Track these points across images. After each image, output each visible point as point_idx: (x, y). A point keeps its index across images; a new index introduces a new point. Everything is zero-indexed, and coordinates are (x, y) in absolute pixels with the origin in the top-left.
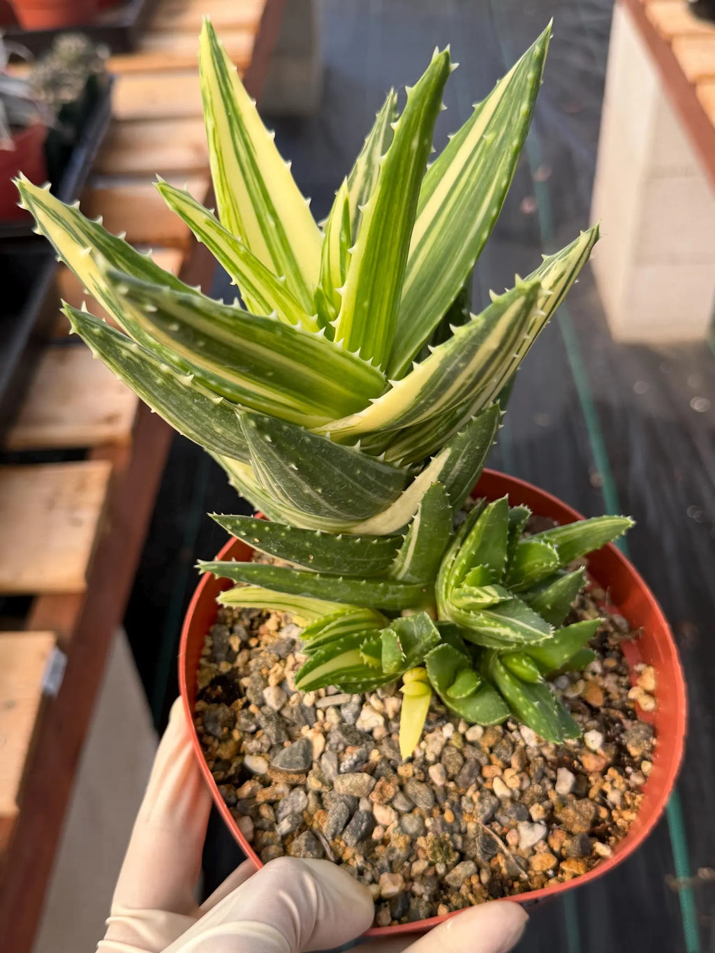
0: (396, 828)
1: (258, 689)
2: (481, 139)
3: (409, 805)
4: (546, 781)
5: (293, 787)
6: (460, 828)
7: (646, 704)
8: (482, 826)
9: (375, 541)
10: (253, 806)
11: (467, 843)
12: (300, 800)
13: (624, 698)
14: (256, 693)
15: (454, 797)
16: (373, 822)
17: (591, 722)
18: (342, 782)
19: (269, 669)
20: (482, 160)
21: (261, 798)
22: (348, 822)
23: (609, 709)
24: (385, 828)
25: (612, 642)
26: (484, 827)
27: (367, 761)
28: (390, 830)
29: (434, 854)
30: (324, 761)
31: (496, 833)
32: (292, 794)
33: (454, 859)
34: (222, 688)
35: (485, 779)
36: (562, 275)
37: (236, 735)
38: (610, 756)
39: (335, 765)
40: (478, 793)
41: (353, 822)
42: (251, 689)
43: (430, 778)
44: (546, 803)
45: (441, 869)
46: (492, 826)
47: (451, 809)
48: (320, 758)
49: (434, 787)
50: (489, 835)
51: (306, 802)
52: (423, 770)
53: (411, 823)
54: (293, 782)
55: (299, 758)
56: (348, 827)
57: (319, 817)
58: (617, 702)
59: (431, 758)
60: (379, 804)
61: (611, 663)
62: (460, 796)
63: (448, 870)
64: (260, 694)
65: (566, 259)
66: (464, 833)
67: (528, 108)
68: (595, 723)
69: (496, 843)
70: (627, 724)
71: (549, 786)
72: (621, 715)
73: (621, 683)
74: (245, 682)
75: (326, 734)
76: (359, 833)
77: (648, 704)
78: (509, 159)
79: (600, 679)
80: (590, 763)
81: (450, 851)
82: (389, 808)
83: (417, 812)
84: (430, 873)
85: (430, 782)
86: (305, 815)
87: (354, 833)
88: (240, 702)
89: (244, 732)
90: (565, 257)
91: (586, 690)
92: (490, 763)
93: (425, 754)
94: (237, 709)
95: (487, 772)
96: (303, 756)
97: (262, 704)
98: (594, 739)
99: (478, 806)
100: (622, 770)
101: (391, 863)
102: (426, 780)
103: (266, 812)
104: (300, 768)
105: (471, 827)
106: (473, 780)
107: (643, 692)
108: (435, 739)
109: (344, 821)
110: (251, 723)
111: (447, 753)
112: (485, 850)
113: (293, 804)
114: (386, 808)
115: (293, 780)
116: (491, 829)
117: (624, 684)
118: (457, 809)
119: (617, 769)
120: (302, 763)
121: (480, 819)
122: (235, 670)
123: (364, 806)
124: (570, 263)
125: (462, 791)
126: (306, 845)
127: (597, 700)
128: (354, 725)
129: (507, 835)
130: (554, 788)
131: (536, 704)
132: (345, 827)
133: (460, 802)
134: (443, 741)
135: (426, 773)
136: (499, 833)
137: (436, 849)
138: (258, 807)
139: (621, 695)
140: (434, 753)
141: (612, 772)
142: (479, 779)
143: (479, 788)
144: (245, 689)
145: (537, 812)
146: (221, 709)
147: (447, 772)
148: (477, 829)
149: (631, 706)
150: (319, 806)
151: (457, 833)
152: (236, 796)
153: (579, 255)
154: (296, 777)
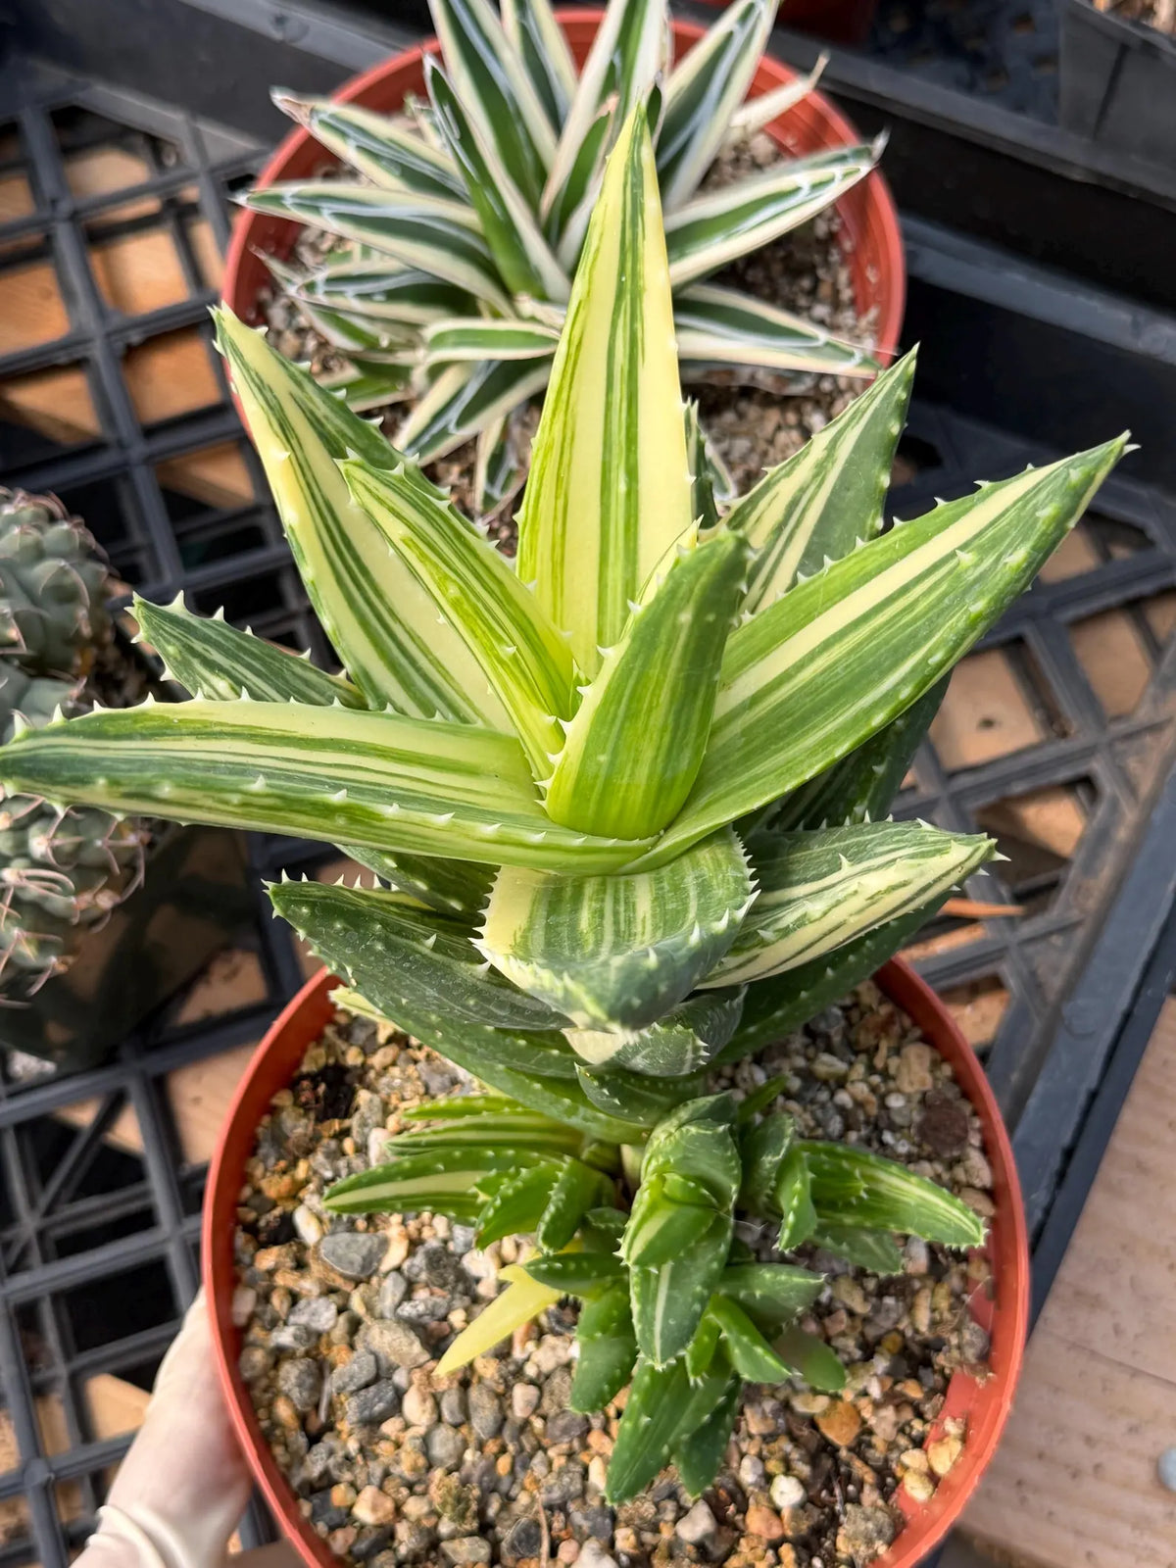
0: (414, 1438)
1: (370, 1121)
2: (952, 555)
3: (459, 1418)
4: (670, 1505)
5: (330, 1291)
6: (509, 1491)
7: (912, 1488)
8: (538, 1507)
9: (555, 1052)
10: (264, 1283)
11: (504, 1515)
12: (323, 1315)
13: (894, 1455)
14: (364, 1124)
15: (528, 1443)
16: (396, 1406)
17: (800, 1463)
18: (382, 1333)
19: (403, 1099)
20: (944, 587)
21: (280, 1280)
22: (367, 1386)
23: (855, 1457)
24: (407, 1426)
25: (940, 1359)
26: (541, 1510)
27: (445, 1318)
28: (412, 1432)
29: (444, 1504)
30: (388, 1283)
31: (550, 1528)
32: (322, 1301)
33: (467, 1527)
34: (324, 1092)
35: (586, 1447)
36: (904, 884)
37: (301, 1170)
38: (795, 1530)
39: (397, 1299)
40: (563, 1460)
41: (372, 1389)
42: (362, 1116)
43: (511, 1397)
44: (648, 1537)
45: (445, 1527)
46: (553, 1515)
47: (514, 1458)
48: (386, 1274)
49: (509, 1413)
50: (538, 1525)
51: (331, 1323)
52: (506, 1381)
53: (443, 1444)
54: (331, 1283)
55: (357, 1259)
56: (363, 1392)
57: (339, 1353)
58: (877, 1454)
59: (530, 1371)
60: (419, 1390)
61: (912, 1390)
62: (540, 1447)
63: (452, 1537)
64: (366, 1130)
65: (919, 865)
66: (508, 1500)
67: (1025, 559)
68: (805, 1469)
69: (539, 1541)
70: (870, 1496)
71: (670, 1516)
72: (870, 1477)
73: (912, 1428)
74: (363, 1096)
75: (414, 1244)
76: (367, 1413)
77: (916, 1489)
78: (961, 625)
79: (870, 1408)
80: (756, 1521)
81: (469, 1514)
82: (429, 1404)
83: (464, 1430)
84: (427, 1523)
85: (508, 1402)
86: (324, 1340)
87: (363, 1407)
88: (336, 1125)
89: (315, 1172)
90: (921, 861)
91: (825, 1414)
92: (606, 1430)
93: (528, 1360)
94: (326, 1134)
95: (595, 1439)
96: (364, 1259)
97: (362, 1149)
98: (787, 1492)
99: (551, 1479)
100: (804, 1555)
101: (387, 1474)
102: (503, 1398)
103: (278, 1302)
104: (348, 1272)
105: (523, 1499)
106: (566, 1440)
107: (924, 1468)
108: (553, 1348)
109: (363, 1380)
110: (328, 1167)
111: (556, 1380)
112: (516, 1543)
113: (313, 1314)
114: (424, 1400)
115: (334, 1281)
116: (547, 1519)
117: (914, 1433)
118: (523, 1461)
119: (797, 1553)
120: (357, 1267)
121: (542, 1497)
122: (365, 1068)
123: (399, 1378)
124: (922, 874)
125: (545, 1442)
126: (298, 1378)
127: (840, 1435)
128: (461, 1256)
129: (563, 1544)
130: (675, 1521)
131: (645, 1420)
132: (360, 1389)
133: (531, 1457)
134: (564, 1359)
135: (509, 1388)
136: (554, 1533)
137: (450, 1500)
138: (272, 1288)
139: (892, 1446)
140: (538, 1366)
141: (788, 1553)
142: (576, 1444)
143: (570, 1455)
144: (357, 1109)
145: (625, 1539)
146: (304, 1121)
147: (538, 1405)
148: (528, 1508)
149: (899, 1473)
150: (347, 1338)
151: (501, 1495)
152: (253, 1258)
153: (944, 871)
154: (339, 1282)
